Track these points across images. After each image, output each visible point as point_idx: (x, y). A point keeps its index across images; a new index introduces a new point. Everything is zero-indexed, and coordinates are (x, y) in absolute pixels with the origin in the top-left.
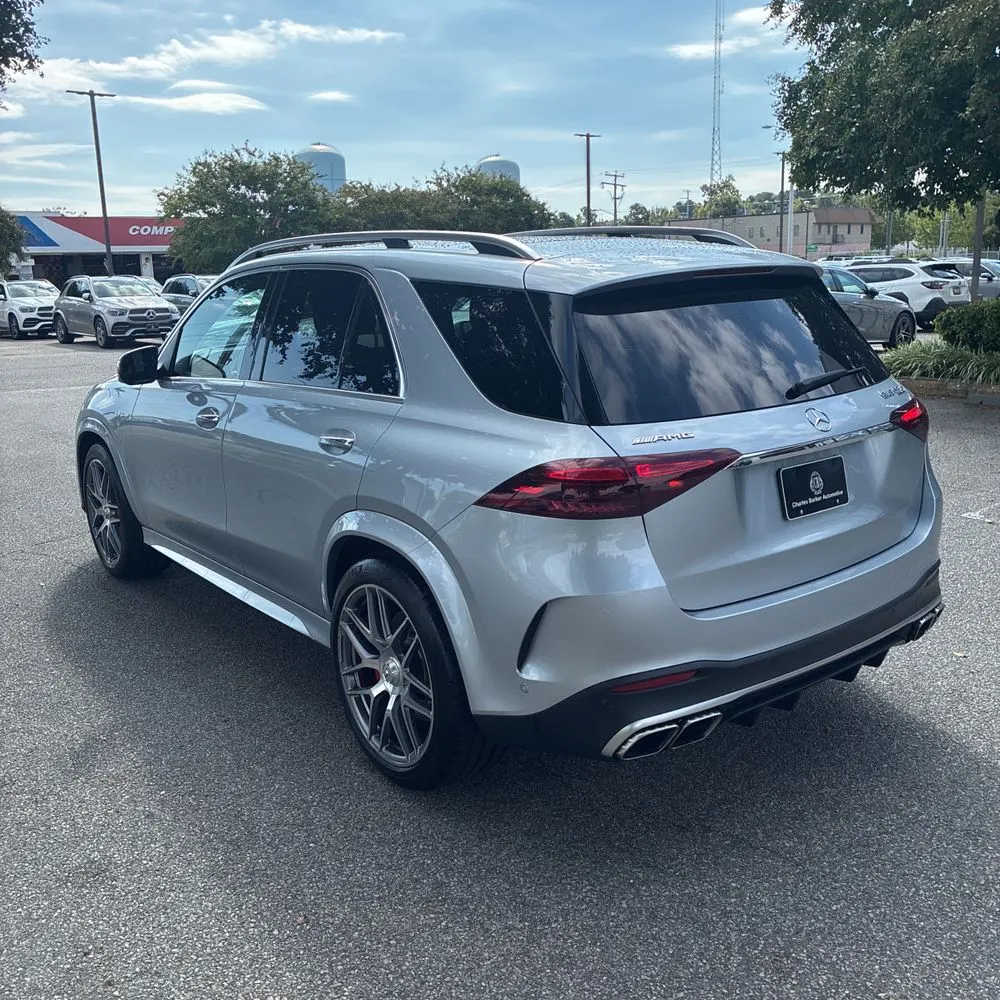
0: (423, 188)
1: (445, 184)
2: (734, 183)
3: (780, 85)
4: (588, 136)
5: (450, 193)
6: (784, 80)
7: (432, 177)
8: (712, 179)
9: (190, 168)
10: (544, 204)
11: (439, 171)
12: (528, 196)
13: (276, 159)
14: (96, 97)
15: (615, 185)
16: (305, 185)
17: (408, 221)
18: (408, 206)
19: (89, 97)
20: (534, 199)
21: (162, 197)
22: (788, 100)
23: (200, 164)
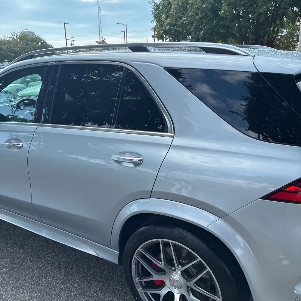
0: (8, 39)
1: (15, 38)
2: (105, 41)
3: (153, 4)
4: (64, 23)
5: (17, 41)
6: (154, 3)
7: (10, 35)
8: (100, 39)
10: (51, 46)
11: (13, 33)
12: (46, 42)
15: (71, 40)
17: (4, 50)
18: (3, 45)
20: (48, 44)
22: (156, 10)
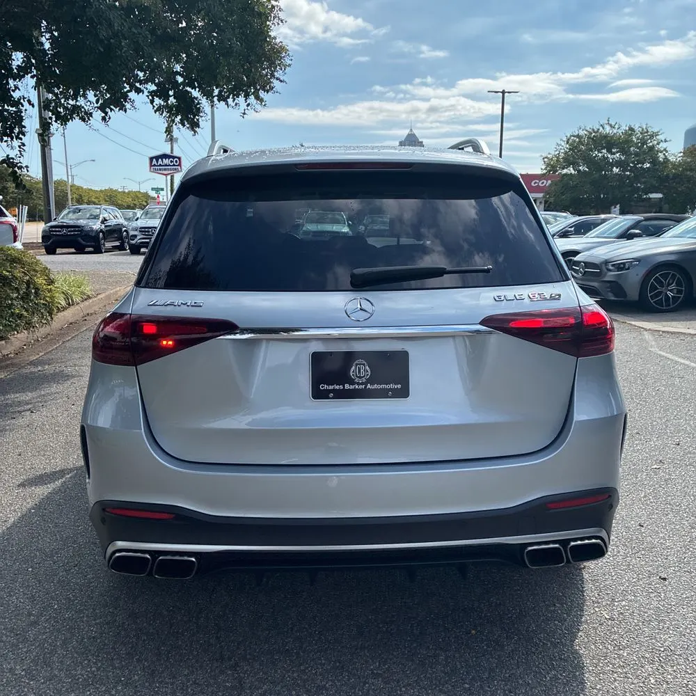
9: (565, 139)
13: (631, 129)
14: (506, 94)
16: (652, 148)
19: (501, 94)
21: (546, 160)
23: (574, 136)
